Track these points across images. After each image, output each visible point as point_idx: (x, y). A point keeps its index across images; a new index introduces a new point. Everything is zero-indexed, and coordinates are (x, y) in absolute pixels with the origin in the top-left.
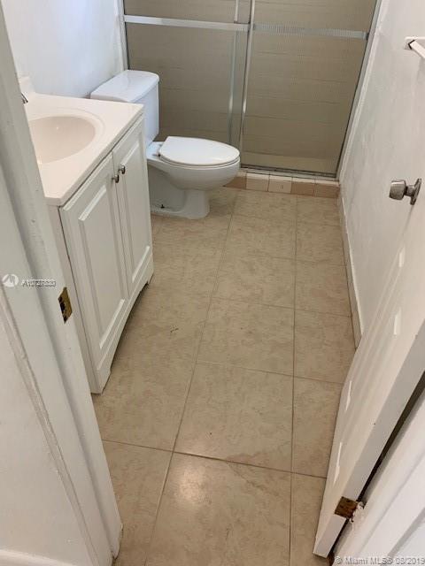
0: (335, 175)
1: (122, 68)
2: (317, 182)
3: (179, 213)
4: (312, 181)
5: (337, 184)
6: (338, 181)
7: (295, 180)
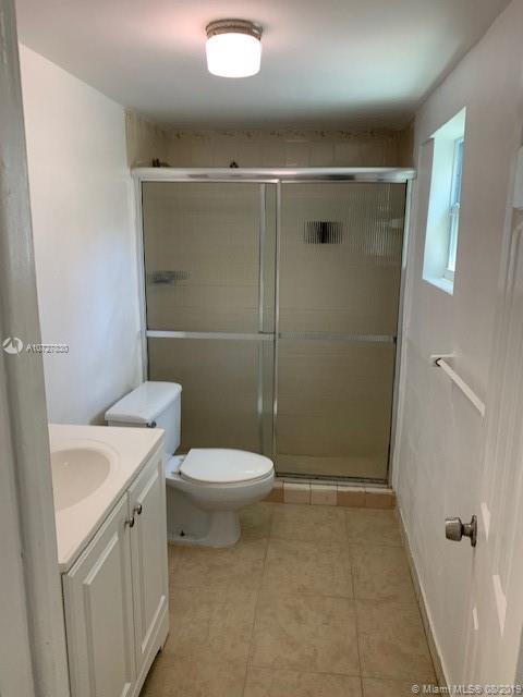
0: (386, 482)
1: (141, 380)
2: (368, 490)
3: (203, 541)
4: (362, 489)
5: (390, 491)
6: (391, 488)
7: (340, 489)
